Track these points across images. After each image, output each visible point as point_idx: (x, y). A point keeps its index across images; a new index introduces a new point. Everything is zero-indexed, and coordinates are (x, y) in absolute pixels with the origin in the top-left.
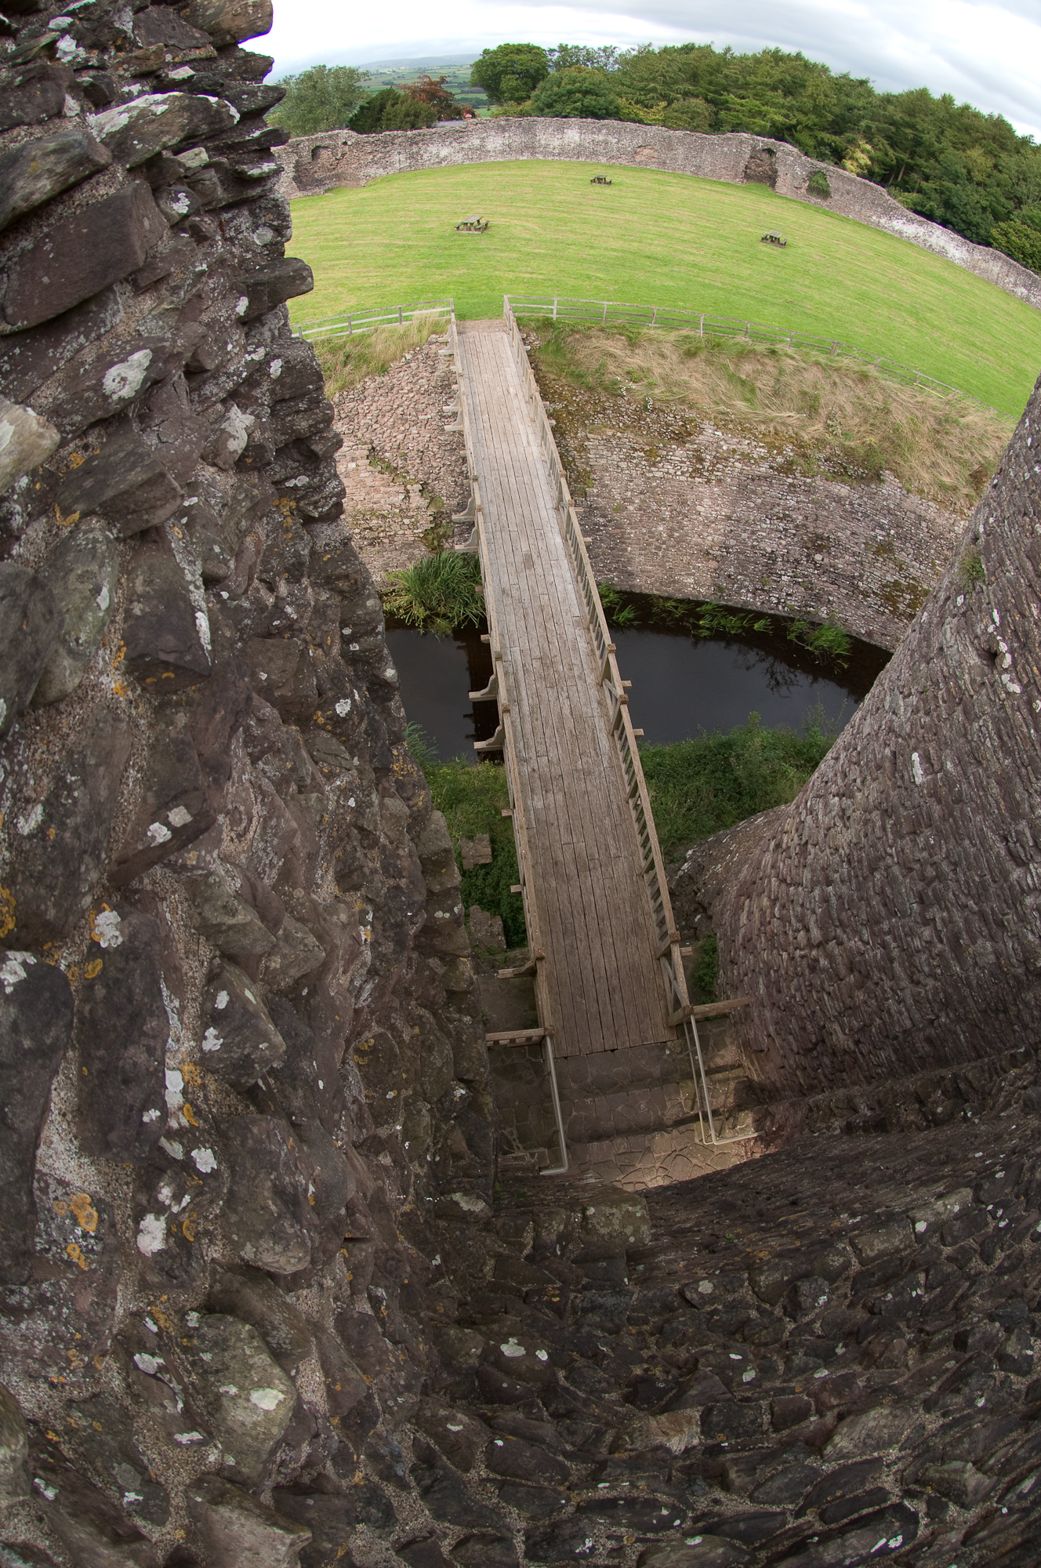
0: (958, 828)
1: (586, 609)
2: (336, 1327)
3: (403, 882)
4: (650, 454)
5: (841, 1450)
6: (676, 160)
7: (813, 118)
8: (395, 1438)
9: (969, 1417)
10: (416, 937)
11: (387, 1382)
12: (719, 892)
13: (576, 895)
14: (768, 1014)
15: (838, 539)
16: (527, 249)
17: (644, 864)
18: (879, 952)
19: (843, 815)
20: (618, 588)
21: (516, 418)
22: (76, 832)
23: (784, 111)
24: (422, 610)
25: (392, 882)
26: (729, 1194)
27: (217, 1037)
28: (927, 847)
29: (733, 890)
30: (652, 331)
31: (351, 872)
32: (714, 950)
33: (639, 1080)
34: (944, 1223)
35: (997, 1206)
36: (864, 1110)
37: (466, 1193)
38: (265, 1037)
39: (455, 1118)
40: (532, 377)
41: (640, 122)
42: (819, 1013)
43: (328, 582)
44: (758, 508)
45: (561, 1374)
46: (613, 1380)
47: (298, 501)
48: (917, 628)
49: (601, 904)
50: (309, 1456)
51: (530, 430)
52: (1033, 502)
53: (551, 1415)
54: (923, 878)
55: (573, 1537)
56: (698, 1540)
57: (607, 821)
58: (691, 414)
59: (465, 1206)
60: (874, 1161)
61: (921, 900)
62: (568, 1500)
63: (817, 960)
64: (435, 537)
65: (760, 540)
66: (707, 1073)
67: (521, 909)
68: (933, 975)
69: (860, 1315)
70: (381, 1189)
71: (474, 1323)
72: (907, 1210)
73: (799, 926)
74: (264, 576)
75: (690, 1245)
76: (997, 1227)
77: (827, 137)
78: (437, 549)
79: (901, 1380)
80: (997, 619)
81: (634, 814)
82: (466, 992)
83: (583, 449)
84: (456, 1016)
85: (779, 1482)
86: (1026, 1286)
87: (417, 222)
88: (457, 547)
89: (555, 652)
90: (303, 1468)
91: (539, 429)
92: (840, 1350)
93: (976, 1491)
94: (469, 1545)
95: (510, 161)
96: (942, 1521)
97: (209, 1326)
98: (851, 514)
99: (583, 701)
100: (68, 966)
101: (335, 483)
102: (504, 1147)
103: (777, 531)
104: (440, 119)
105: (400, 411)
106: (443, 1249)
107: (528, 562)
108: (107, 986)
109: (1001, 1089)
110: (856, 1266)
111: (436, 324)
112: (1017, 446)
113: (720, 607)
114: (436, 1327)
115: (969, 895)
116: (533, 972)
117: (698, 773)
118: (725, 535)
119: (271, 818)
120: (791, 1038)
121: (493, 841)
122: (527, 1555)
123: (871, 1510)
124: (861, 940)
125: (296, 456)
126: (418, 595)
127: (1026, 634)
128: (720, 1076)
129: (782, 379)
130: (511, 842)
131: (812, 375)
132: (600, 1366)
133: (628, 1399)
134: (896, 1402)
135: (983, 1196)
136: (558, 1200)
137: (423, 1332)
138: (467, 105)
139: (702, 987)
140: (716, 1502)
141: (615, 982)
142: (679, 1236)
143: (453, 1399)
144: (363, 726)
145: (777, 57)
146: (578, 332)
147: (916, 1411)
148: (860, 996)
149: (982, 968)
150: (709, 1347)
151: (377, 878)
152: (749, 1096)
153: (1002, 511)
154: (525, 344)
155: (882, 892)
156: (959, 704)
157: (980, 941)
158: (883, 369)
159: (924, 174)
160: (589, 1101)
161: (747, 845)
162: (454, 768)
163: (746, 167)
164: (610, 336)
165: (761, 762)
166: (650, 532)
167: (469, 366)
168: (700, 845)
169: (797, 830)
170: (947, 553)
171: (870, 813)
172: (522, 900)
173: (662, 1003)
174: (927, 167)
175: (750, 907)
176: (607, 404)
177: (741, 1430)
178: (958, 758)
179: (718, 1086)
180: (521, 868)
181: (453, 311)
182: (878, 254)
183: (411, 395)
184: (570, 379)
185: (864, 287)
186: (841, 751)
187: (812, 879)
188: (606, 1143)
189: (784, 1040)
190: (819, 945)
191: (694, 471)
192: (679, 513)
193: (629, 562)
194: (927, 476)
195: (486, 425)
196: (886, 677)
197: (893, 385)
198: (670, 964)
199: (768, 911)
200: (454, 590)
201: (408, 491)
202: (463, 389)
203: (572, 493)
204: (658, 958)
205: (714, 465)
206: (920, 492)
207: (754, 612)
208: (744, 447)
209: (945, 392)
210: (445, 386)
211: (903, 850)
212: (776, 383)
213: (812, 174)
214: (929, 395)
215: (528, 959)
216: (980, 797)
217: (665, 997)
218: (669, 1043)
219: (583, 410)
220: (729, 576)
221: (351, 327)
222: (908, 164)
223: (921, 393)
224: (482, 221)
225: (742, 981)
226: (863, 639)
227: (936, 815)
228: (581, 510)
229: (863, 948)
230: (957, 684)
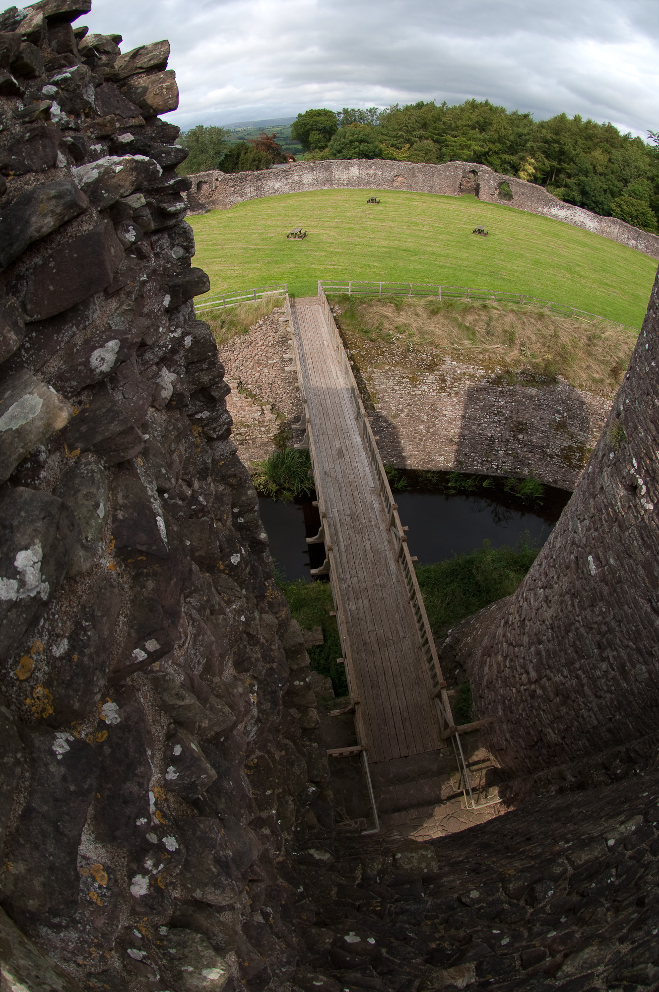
0: (620, 599)
1: (378, 482)
2: (243, 931)
3: (275, 665)
4: (413, 380)
5: (567, 973)
6: (418, 183)
7: (498, 146)
10: (284, 698)
11: (275, 960)
12: (470, 655)
13: (379, 663)
14: (505, 727)
15: (532, 423)
16: (331, 250)
17: (421, 641)
18: (574, 682)
19: (547, 599)
20: (397, 467)
21: (329, 361)
23: (481, 143)
24: (274, 485)
25: (269, 666)
26: (486, 838)
28: (601, 613)
29: (479, 652)
30: (409, 299)
31: (243, 661)
32: (469, 690)
33: (424, 774)
34: (626, 838)
36: (570, 778)
37: (317, 849)
40: (338, 334)
41: (395, 159)
42: (538, 723)
43: (224, 479)
44: (481, 409)
45: (384, 951)
46: (417, 952)
48: (586, 476)
49: (395, 667)
51: (338, 368)
52: (653, 386)
53: (378, 974)
54: (600, 633)
57: (397, 616)
58: (437, 352)
59: (317, 857)
60: (579, 808)
61: (599, 646)
63: (535, 691)
64: (282, 439)
65: (484, 429)
66: (468, 766)
67: (343, 672)
68: (609, 691)
69: (575, 898)
70: (266, 850)
71: (327, 925)
72: (602, 834)
73: (523, 671)
75: (463, 871)
77: (507, 157)
78: (282, 446)
79: (604, 930)
80: (635, 465)
81: (414, 610)
82: (314, 729)
83: (370, 379)
84: (308, 743)
87: (263, 233)
88: (296, 446)
89: (359, 511)
91: (344, 367)
92: (563, 920)
95: (316, 191)
98: (539, 407)
99: (378, 541)
102: (340, 819)
103: (495, 422)
104: (274, 163)
105: (256, 358)
106: (305, 883)
109: (657, 753)
110: (570, 871)
111: (277, 301)
112: (640, 350)
113: (460, 474)
114: (302, 927)
115: (629, 639)
116: (353, 712)
117: (452, 581)
118: (462, 428)
120: (521, 740)
121: (324, 631)
124: (562, 675)
125: (201, 399)
126: (271, 477)
127: (654, 471)
128: (476, 767)
129: (491, 323)
130: (336, 631)
131: (509, 319)
132: (409, 944)
133: (427, 961)
134: (601, 942)
135: (650, 818)
136: (376, 850)
137: (295, 931)
138: (290, 154)
139: (462, 715)
141: (406, 715)
142: (455, 866)
143: (316, 968)
144: (248, 570)
145: (474, 106)
146: (364, 303)
147: (614, 945)
148: (564, 710)
149: (641, 683)
150: (479, 928)
151: (260, 664)
152: (495, 777)
153: (634, 394)
154: (332, 312)
155: (574, 644)
156: (615, 522)
157: (638, 666)
158: (552, 309)
159: (567, 173)
160: (391, 788)
161: (486, 623)
162: (297, 585)
163: (461, 184)
164: (384, 304)
165: (492, 570)
166: (415, 430)
167: (298, 328)
168: (457, 626)
169: (518, 612)
170: (600, 423)
171: (564, 596)
172: (344, 667)
173: (436, 725)
174: (569, 168)
175: (490, 662)
176: (384, 349)
177: (502, 971)
178: (617, 556)
179: (475, 773)
180: (343, 647)
181: (287, 292)
182: (544, 233)
183: (263, 347)
184: (361, 334)
185: (537, 257)
186: (543, 560)
187: (529, 641)
188: (403, 813)
189: (516, 742)
190: (536, 682)
191: (440, 388)
192: (433, 416)
193: (402, 450)
194: (584, 376)
195: (311, 366)
196: (569, 510)
197: (559, 319)
198: (441, 702)
199: (502, 664)
200: (294, 472)
201: (263, 410)
202: (295, 343)
203: (366, 408)
204: (433, 699)
205: (453, 384)
206: (581, 386)
207: (482, 475)
208: (471, 370)
209: (592, 318)
210: (284, 341)
211: (586, 617)
212: (488, 327)
213: (501, 184)
214: (582, 323)
215: (350, 703)
216: (632, 578)
217: (438, 722)
218: (442, 750)
219: (370, 353)
220: (466, 454)
221: (225, 303)
222: (557, 168)
223: (577, 321)
224: (303, 232)
225: (487, 708)
226: (552, 485)
227: (605, 593)
228: (372, 419)
229: (564, 680)
230: (613, 509)
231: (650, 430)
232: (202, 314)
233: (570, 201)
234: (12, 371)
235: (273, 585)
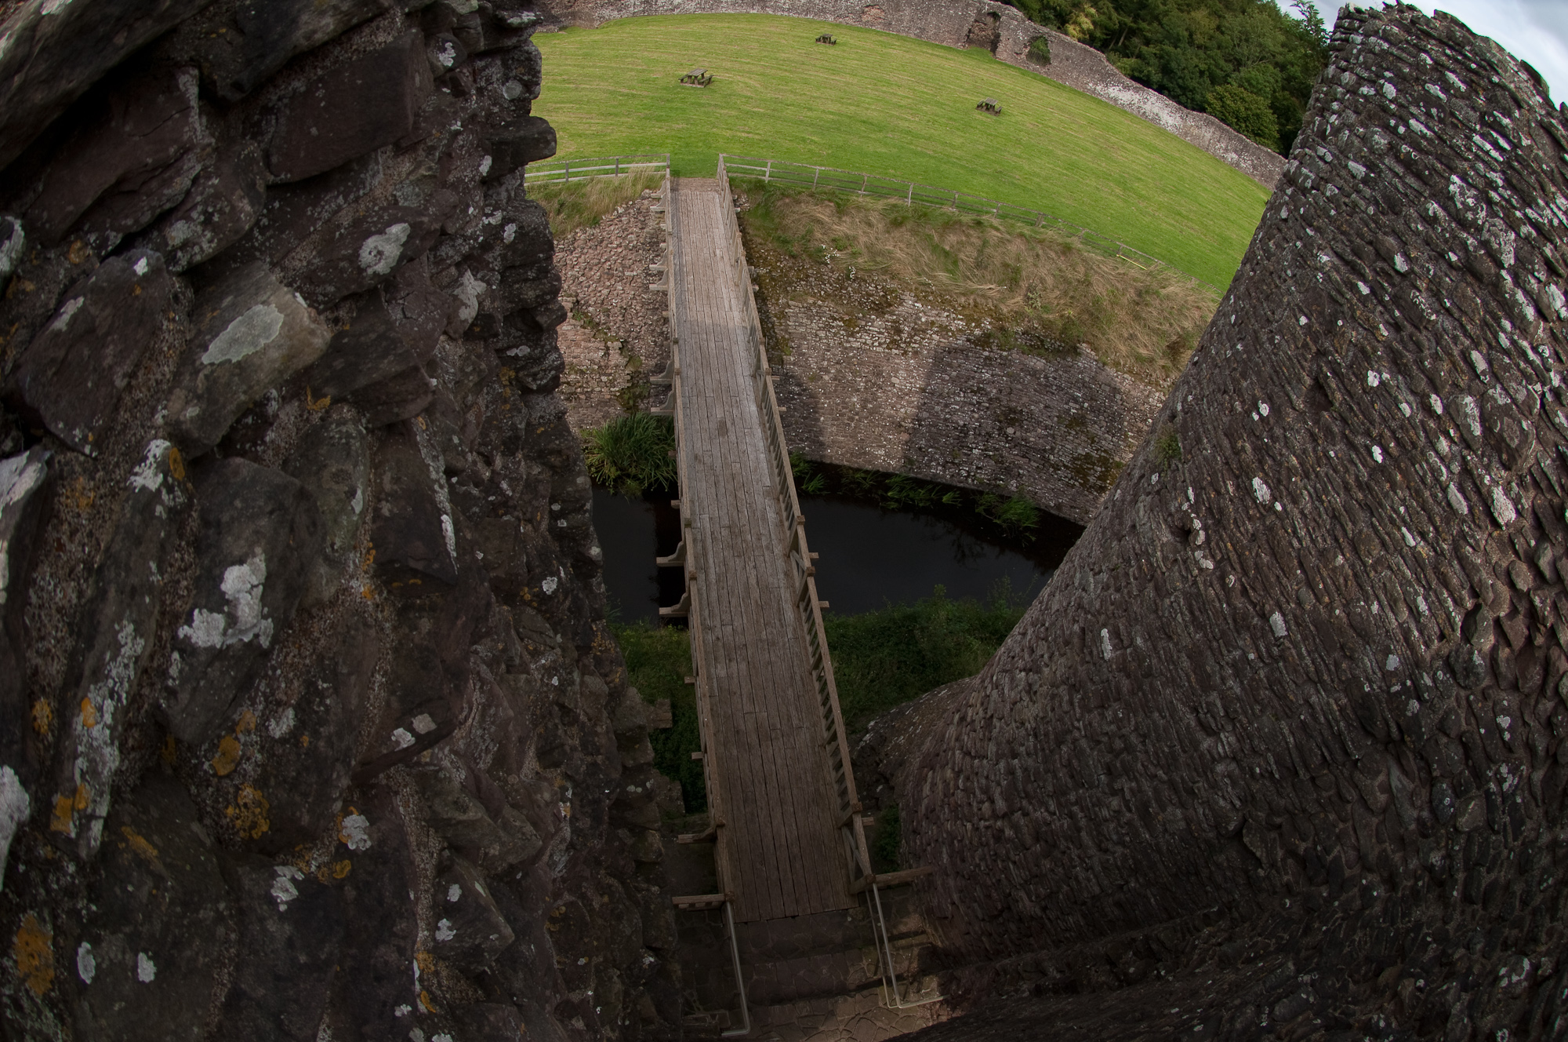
0: (1147, 701)
1: (777, 479)
4: (849, 324)
6: (902, 21)
12: (901, 764)
13: (757, 765)
14: (951, 882)
15: (1031, 412)
16: (747, 108)
17: (826, 735)
18: (1066, 823)
19: (1030, 689)
20: (809, 458)
21: (720, 281)
24: (613, 469)
28: (1116, 720)
29: (916, 761)
30: (860, 198)
32: (896, 820)
33: (821, 946)
36: (1053, 973)
39: (645, 985)
40: (739, 241)
42: (1005, 882)
44: (953, 380)
48: (1110, 505)
49: (782, 772)
51: (733, 294)
52: (1234, 380)
54: (1111, 750)
57: (790, 692)
58: (892, 285)
60: (1067, 1022)
61: (1109, 771)
63: (1001, 831)
64: (631, 398)
65: (953, 413)
66: (890, 940)
67: (701, 774)
68: (1121, 843)
73: (984, 797)
78: (632, 409)
80: (1192, 497)
81: (817, 686)
82: (655, 863)
83: (783, 315)
84: (645, 886)
87: (643, 71)
88: (653, 410)
89: (744, 521)
91: (742, 292)
95: (740, 14)
98: (1046, 388)
99: (769, 571)
103: (971, 404)
105: (607, 265)
107: (722, 429)
109: (1195, 947)
111: (651, 179)
112: (1220, 323)
113: (908, 479)
115: (1158, 765)
116: (713, 839)
117: (881, 645)
118: (918, 408)
120: (976, 905)
121: (674, 706)
124: (1047, 810)
126: (610, 454)
127: (1221, 511)
128: (903, 942)
129: (986, 250)
130: (693, 708)
131: (1015, 247)
139: (884, 856)
141: (796, 851)
146: (788, 196)
148: (1047, 864)
149: (1173, 835)
152: (936, 961)
153: (1202, 389)
154: (735, 206)
155: (1069, 765)
156: (1150, 581)
157: (1169, 809)
158: (1087, 241)
159: (1145, 38)
160: (770, 965)
161: (930, 717)
162: (636, 631)
163: (970, 31)
164: (819, 202)
165: (946, 635)
166: (844, 402)
167: (679, 225)
168: (883, 716)
169: (982, 704)
170: (1140, 425)
171: (1058, 687)
172: (702, 766)
173: (843, 871)
174: (1149, 31)
175: (933, 778)
176: (810, 271)
178: (1148, 634)
179: (901, 952)
180: (702, 735)
181: (668, 167)
182: (1091, 122)
183: (620, 250)
184: (776, 244)
185: (1074, 157)
186: (1029, 627)
187: (997, 752)
188: (788, 1007)
189: (969, 908)
190: (1004, 816)
191: (891, 342)
192: (874, 384)
193: (821, 432)
194: (1123, 349)
195: (691, 287)
196: (1076, 554)
197: (1095, 257)
198: (852, 834)
199: (952, 783)
200: (646, 451)
201: (608, 348)
202: (671, 248)
203: (769, 360)
204: (840, 829)
205: (912, 337)
206: (1117, 364)
207: (943, 484)
208: (943, 318)
209: (1147, 264)
210: (654, 244)
211: (1090, 724)
212: (979, 256)
213: (1034, 39)
214: (1131, 267)
215: (708, 825)
216: (1170, 671)
217: (846, 865)
218: (851, 911)
219: (786, 276)
220: (920, 449)
221: (568, 175)
222: (1130, 28)
223: (1123, 265)
224: (707, 75)
225: (925, 850)
226: (1052, 512)
227: (1125, 689)
228: (777, 378)
229: (1049, 818)
230: (1148, 561)
231: (1221, 447)
232: (532, 188)
233: (1145, 82)
234: (235, 262)
235: (604, 630)
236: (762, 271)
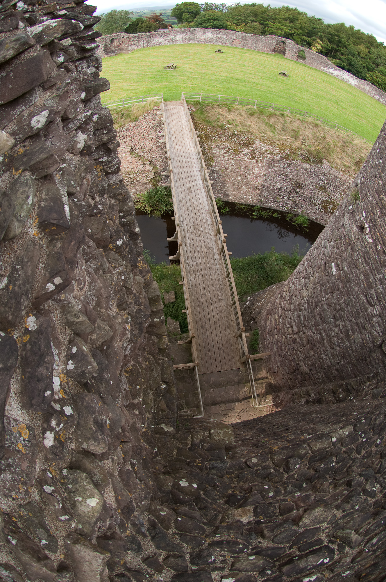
0: (348, 291)
1: (211, 208)
2: (119, 475)
3: (142, 307)
4: (235, 151)
5: (305, 523)
6: (248, 44)
7: (300, 31)
8: (141, 517)
9: (352, 513)
10: (147, 328)
11: (138, 496)
12: (259, 313)
13: (206, 313)
14: (277, 359)
15: (305, 184)
16: (191, 76)
17: (232, 302)
18: (319, 337)
19: (306, 285)
20: (223, 200)
21: (186, 137)
22: (19, 286)
23: (289, 28)
24: (150, 208)
25: (138, 307)
26: (263, 426)
27: (72, 364)
28: (337, 298)
29: (265, 312)
30: (237, 106)
31: (123, 304)
32: (258, 335)
33: (230, 383)
34: (343, 438)
35: (362, 433)
36: (313, 395)
37: (166, 424)
38: (90, 364)
39: (162, 396)
40: (192, 122)
41: (235, 30)
42: (296, 359)
43: (114, 196)
44: (276, 172)
45: (202, 493)
46: (221, 495)
47: (103, 166)
48: (334, 217)
49: (216, 317)
50: (110, 525)
51: (191, 142)
52: (379, 173)
53: (198, 508)
54: (335, 310)
55: (207, 555)
56: (253, 557)
57: (218, 286)
58: (251, 137)
59: (166, 429)
60: (317, 414)
61: (335, 318)
62: (205, 541)
63: (296, 339)
64: (155, 181)
65: (276, 183)
66: (255, 380)
67: (186, 319)
68: (338, 346)
69: (312, 472)
70: (135, 423)
71: (170, 473)
72: (329, 433)
73: (289, 326)
74: (90, 194)
75: (249, 445)
76: (362, 441)
77: (305, 38)
78: (155, 185)
79: (327, 497)
80: (364, 215)
81: (228, 284)
82: (166, 349)
83: (210, 149)
84: (162, 358)
85: (283, 535)
86: (373, 464)
87: (150, 66)
88: (163, 185)
89: (199, 223)
90: (107, 529)
91: (194, 141)
92: (304, 485)
93: (356, 542)
94: (169, 559)
95: (185, 44)
96: (344, 553)
97: (71, 474)
98: (310, 175)
99: (209, 241)
100: (17, 338)
101: (117, 160)
102: (180, 407)
103: (283, 180)
104: (159, 29)
105: (142, 135)
106: (158, 446)
107: (189, 190)
108: (31, 345)
109: (364, 389)
110: (310, 454)
111: (156, 103)
112: (373, 152)
113: (261, 208)
114: (155, 475)
115: (352, 316)
116: (190, 342)
117: (252, 269)
118: (263, 181)
119: (92, 282)
120: (286, 368)
121: (176, 293)
122: (191, 563)
123: (317, 547)
124: (312, 332)
125: (103, 150)
126: (148, 202)
127: (375, 221)
128: (260, 381)
129: (286, 125)
130: (183, 294)
131: (297, 124)
132: (216, 490)
133: (226, 502)
134: (325, 506)
135: (357, 429)
136: (200, 427)
137: (151, 477)
138: (170, 24)
139: (253, 349)
140: (260, 542)
141: (221, 346)
142: (244, 440)
143: (162, 503)
144: (127, 249)
145: (287, 9)
146: (209, 106)
147: (333, 510)
148: (312, 353)
149: (357, 344)
150: (256, 483)
151: (132, 306)
152: (270, 389)
153: (367, 175)
154: (189, 110)
155: (320, 314)
156: (349, 245)
157: (356, 334)
158: (324, 122)
159: (342, 53)
160: (211, 390)
161: (270, 295)
162: (161, 266)
163: (274, 48)
164: (221, 108)
165: (275, 265)
166: (235, 180)
167: (168, 118)
168: (253, 295)
169: (289, 290)
170: (346, 190)
171: (316, 285)
172: (186, 315)
173: (238, 354)
175: (271, 319)
176: (220, 132)
177: (268, 515)
178: (349, 266)
179: (259, 385)
180: (186, 303)
181: (162, 98)
182: (323, 81)
183: (146, 129)
184: (206, 123)
185: (317, 93)
186: (305, 262)
187: (294, 309)
188: (218, 406)
189: (283, 369)
190: (296, 333)
191: (252, 157)
192: (246, 173)
193: (227, 191)
194: (339, 162)
195: (174, 140)
196: (322, 235)
197: (327, 128)
198: (241, 339)
199: (278, 320)
200: (162, 200)
201: (145, 164)
202: (166, 127)
203: (206, 165)
204: (237, 337)
205: (259, 156)
206: (337, 168)
207: (274, 210)
208: (271, 149)
209: (347, 132)
210: (159, 126)
211: (328, 299)
212: (283, 126)
213: (299, 51)
214: (341, 133)
215: (189, 337)
216: (357, 280)
217: (239, 352)
218: (241, 369)
219: (211, 134)
220: (264, 196)
221: (124, 104)
222: (336, 49)
223: (338, 132)
224: (174, 66)
225: (268, 346)
226: (314, 221)
227: (340, 286)
228: (209, 171)
229: (313, 335)
230: (349, 238)
231: (375, 197)
233: (342, 67)
236: (202, 133)
